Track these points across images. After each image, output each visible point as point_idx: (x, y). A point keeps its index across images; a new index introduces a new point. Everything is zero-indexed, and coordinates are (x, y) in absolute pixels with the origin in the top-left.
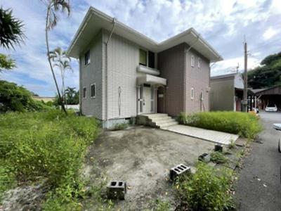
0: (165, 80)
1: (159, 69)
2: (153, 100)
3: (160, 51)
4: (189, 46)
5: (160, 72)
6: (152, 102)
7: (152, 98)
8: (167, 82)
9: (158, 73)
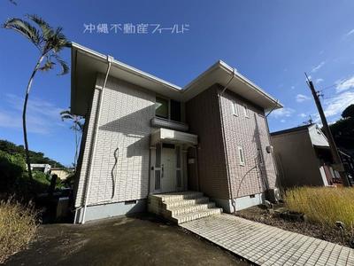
0: (196, 136)
1: (188, 122)
2: (181, 169)
3: (187, 100)
4: (223, 87)
5: (190, 126)
6: (178, 172)
7: (178, 166)
8: (199, 139)
9: (187, 128)
